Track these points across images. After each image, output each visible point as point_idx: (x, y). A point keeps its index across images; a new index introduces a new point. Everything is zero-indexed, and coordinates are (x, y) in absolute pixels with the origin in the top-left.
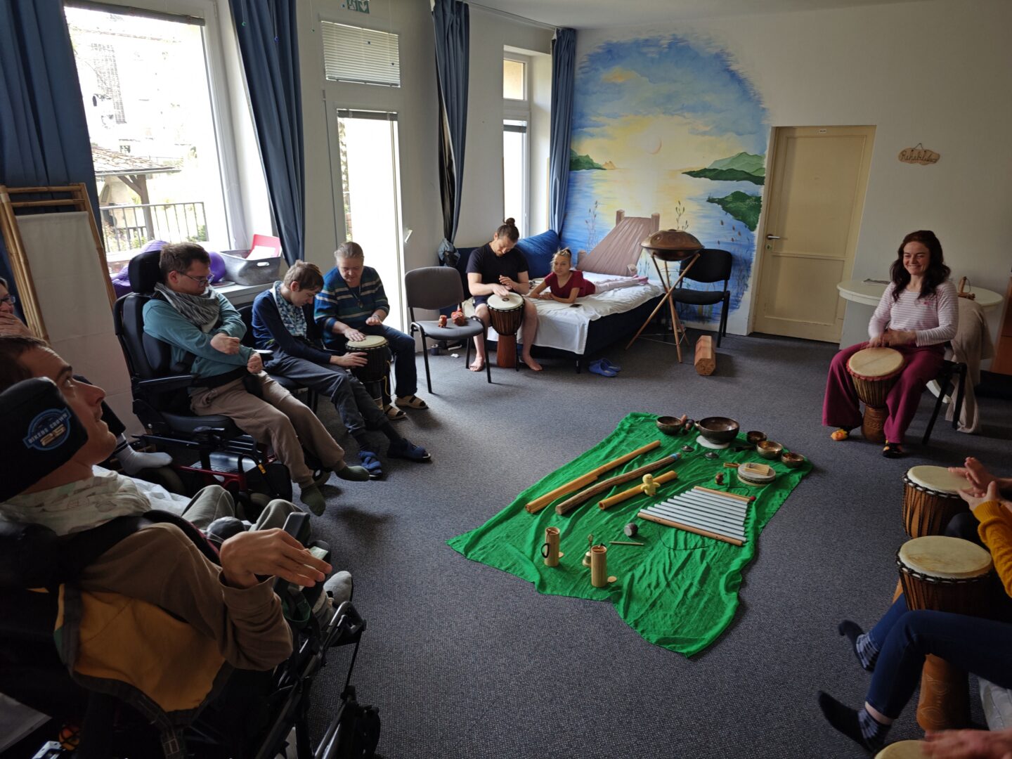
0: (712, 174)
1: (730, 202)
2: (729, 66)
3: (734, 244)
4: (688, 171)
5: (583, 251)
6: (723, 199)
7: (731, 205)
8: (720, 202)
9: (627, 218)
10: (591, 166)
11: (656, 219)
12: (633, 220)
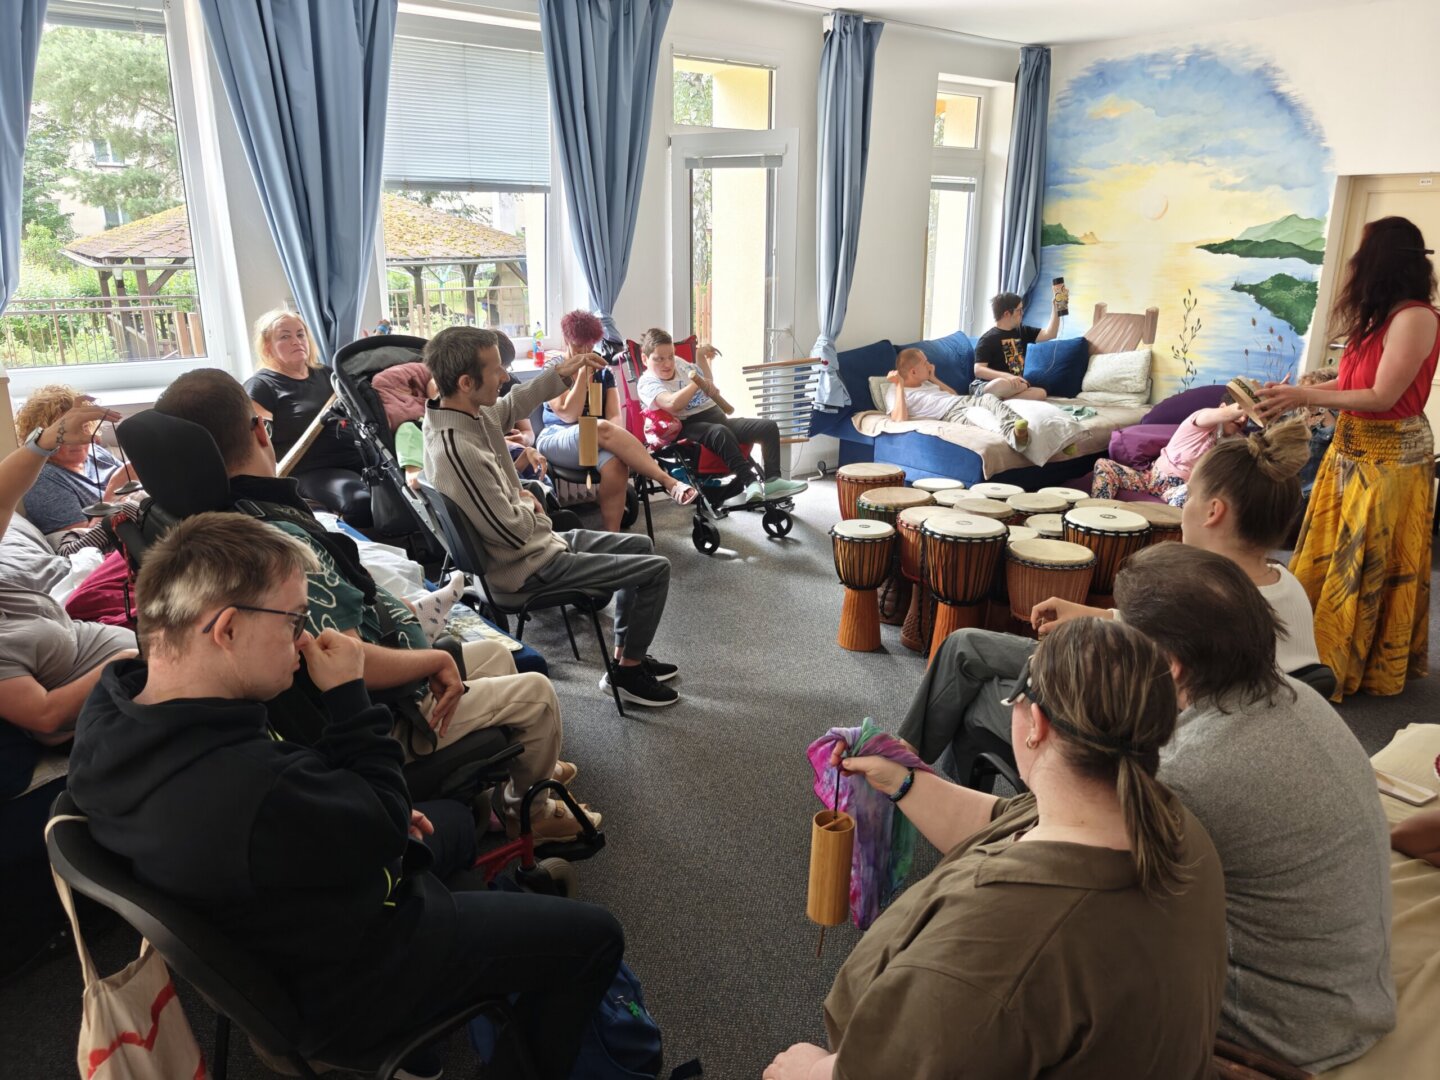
0: (1243, 247)
1: (1268, 291)
2: (1277, 86)
4: (1205, 243)
6: (1257, 286)
7: (1269, 295)
8: (1254, 290)
9: (1110, 315)
10: (1065, 239)
11: (1153, 316)
12: (1118, 317)
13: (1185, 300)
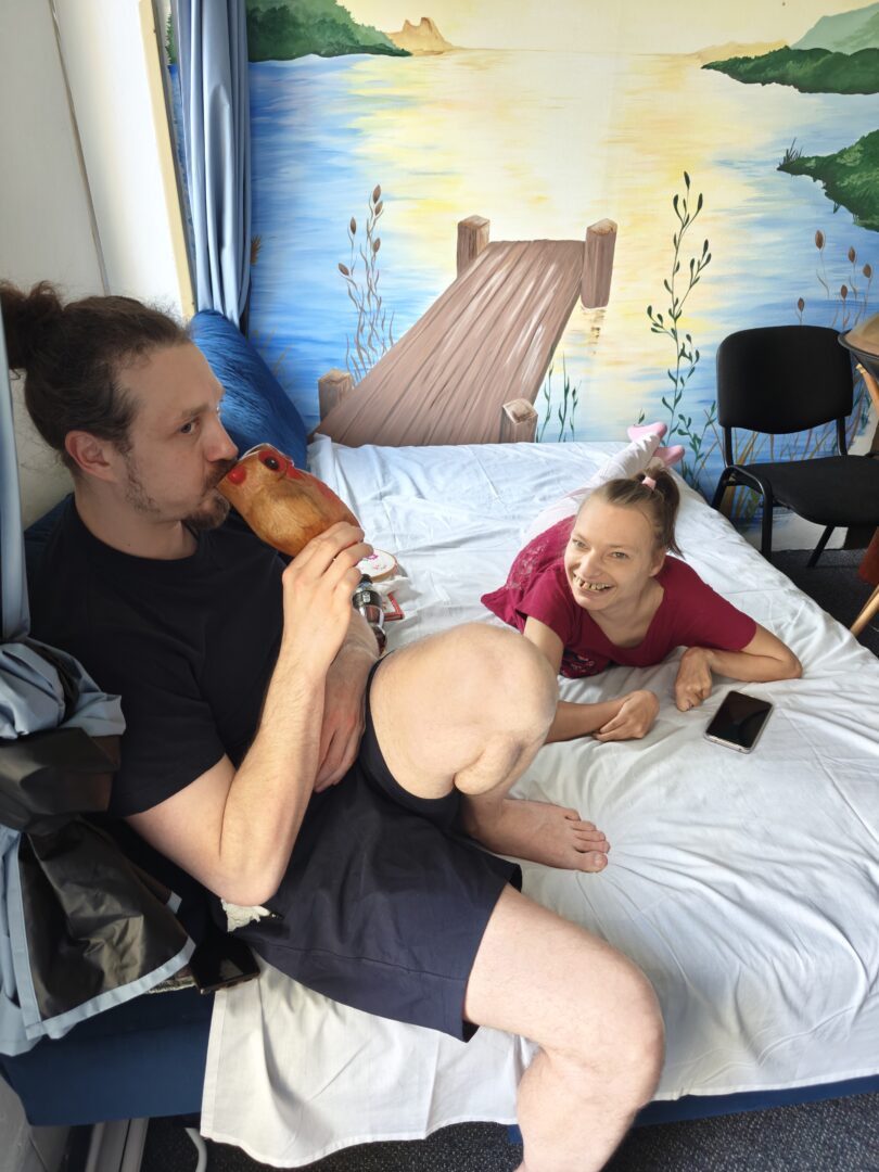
0: (805, 70)
1: (853, 170)
3: (844, 304)
4: (724, 57)
5: (339, 372)
6: (832, 159)
7: (853, 180)
8: (826, 170)
9: (497, 247)
10: (348, 41)
12: (518, 251)
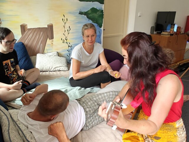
1: (90, 14)
6: (87, 12)
7: (90, 15)
8: (86, 14)
11: (51, 27)
12: (34, 30)
13: (63, 19)
